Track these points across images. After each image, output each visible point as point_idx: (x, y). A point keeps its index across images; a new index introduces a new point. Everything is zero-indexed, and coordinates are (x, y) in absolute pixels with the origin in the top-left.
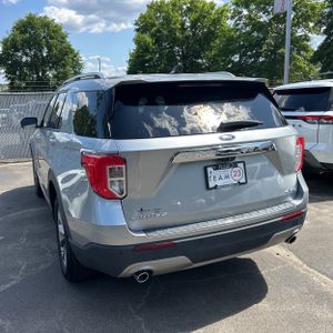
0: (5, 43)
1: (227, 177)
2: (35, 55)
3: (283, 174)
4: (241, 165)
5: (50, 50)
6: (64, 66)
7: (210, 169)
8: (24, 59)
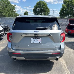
0: (35, 7)
1: (36, 41)
2: (40, 9)
3: (55, 42)
4: (41, 39)
5: (43, 8)
6: (46, 12)
7: (32, 39)
8: (38, 10)
